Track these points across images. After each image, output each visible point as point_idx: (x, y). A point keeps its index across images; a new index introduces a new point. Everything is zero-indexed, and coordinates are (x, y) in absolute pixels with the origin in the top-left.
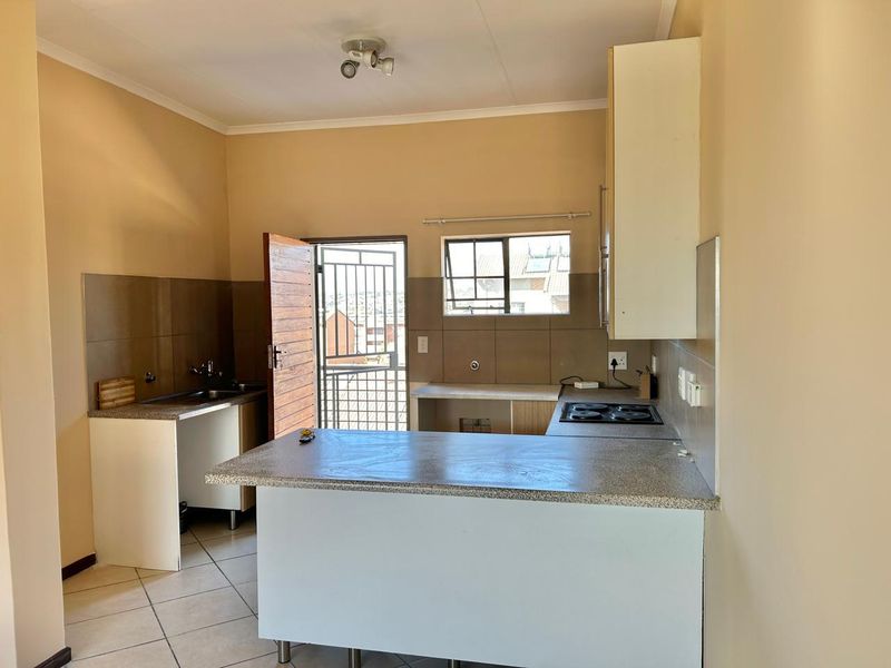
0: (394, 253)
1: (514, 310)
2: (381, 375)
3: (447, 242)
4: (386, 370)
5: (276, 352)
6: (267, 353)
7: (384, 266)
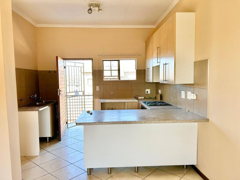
2: (81, 97)
3: (103, 60)
4: (82, 96)
5: (60, 91)
6: (57, 91)
7: (81, 67)
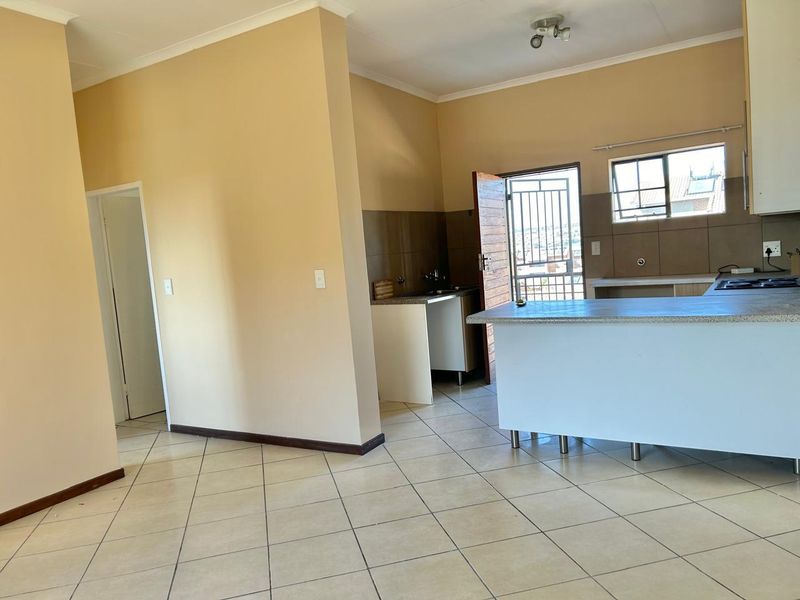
0: (567, 180)
1: (674, 215)
3: (614, 163)
4: (563, 276)
5: (484, 259)
6: (478, 260)
7: (559, 191)
